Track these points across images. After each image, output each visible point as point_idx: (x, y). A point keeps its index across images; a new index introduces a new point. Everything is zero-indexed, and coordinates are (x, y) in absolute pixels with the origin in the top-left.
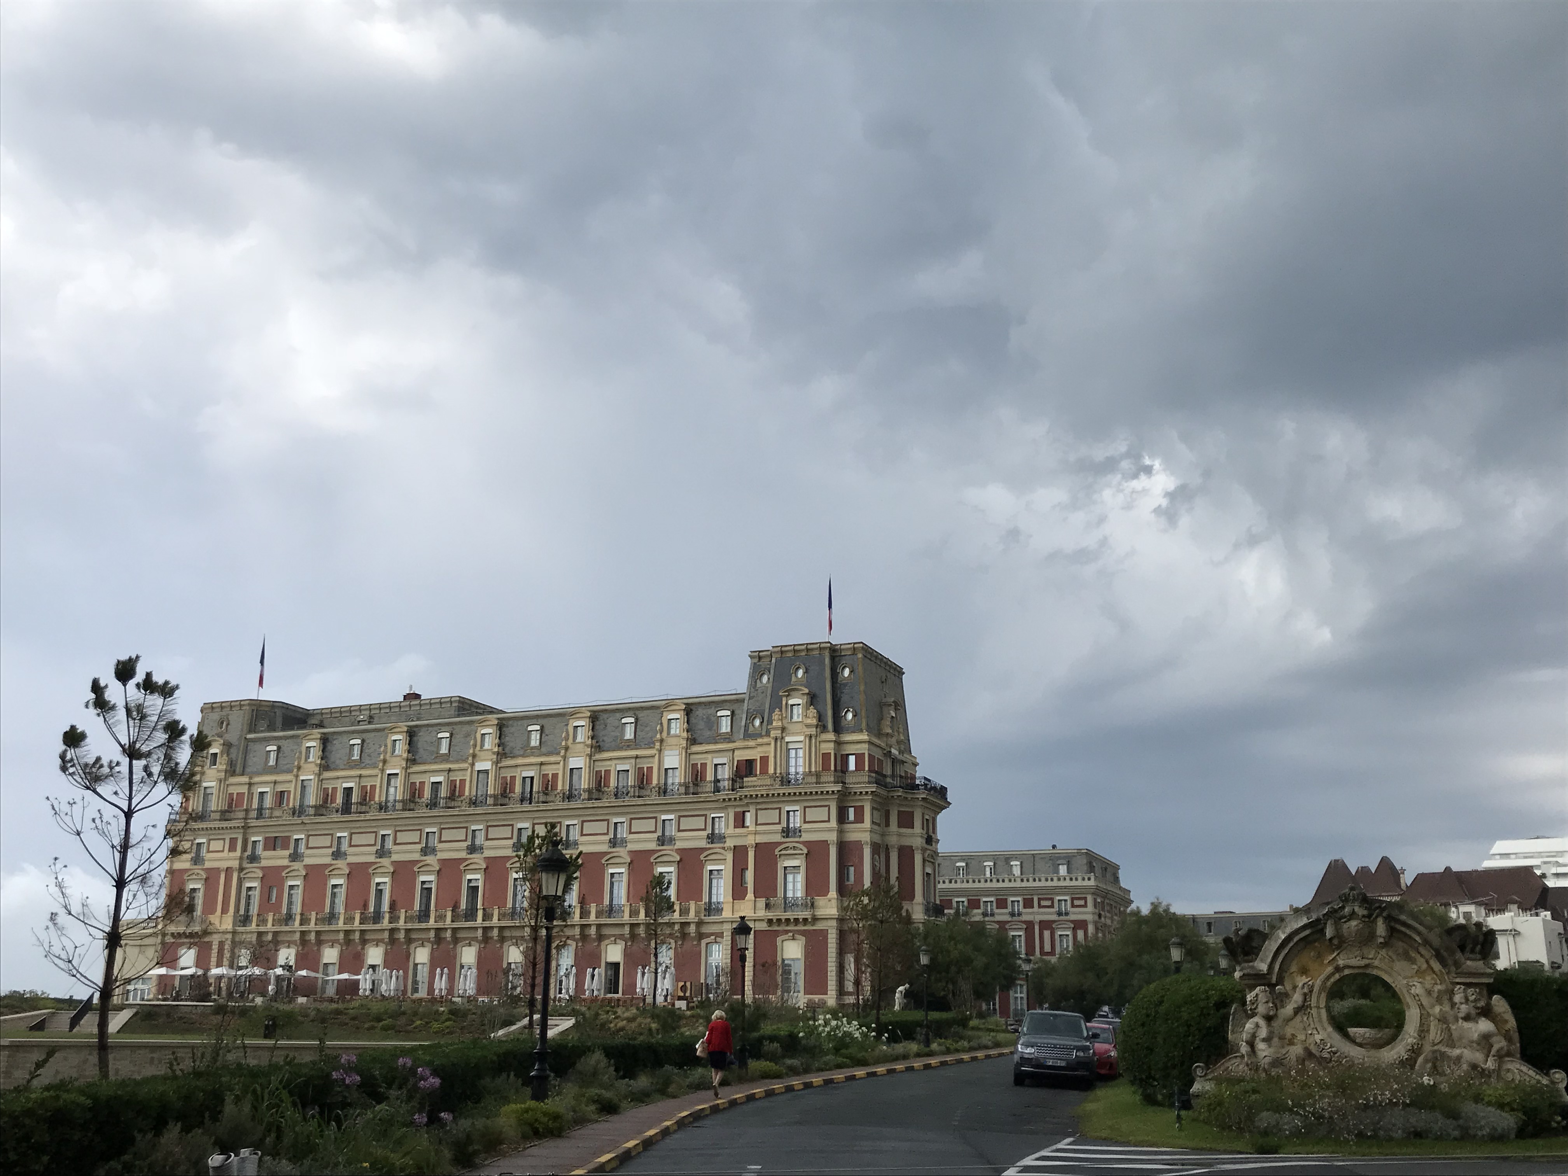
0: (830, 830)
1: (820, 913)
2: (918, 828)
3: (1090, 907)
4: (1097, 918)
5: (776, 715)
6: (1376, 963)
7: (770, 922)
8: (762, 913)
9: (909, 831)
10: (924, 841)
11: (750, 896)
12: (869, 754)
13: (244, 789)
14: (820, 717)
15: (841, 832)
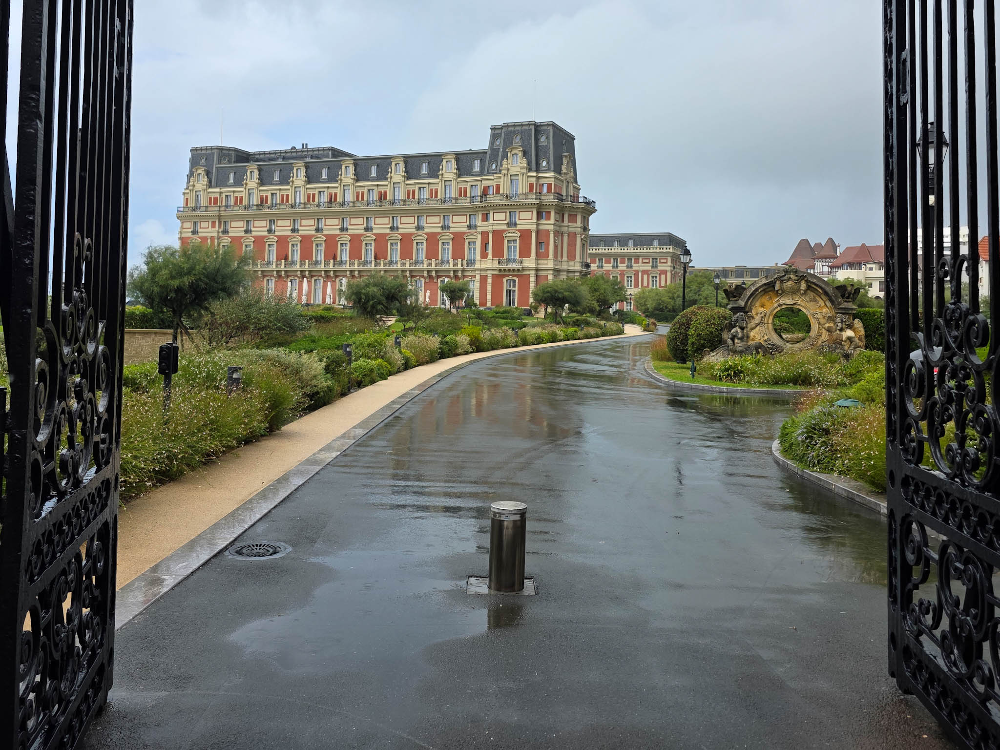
0: (532, 224)
1: (525, 265)
2: (579, 223)
3: (669, 263)
4: (672, 268)
5: (504, 162)
6: (799, 302)
7: (500, 270)
8: (496, 265)
9: (575, 224)
10: (582, 230)
11: (490, 256)
12: (555, 184)
13: (218, 195)
14: (529, 163)
15: (538, 225)
